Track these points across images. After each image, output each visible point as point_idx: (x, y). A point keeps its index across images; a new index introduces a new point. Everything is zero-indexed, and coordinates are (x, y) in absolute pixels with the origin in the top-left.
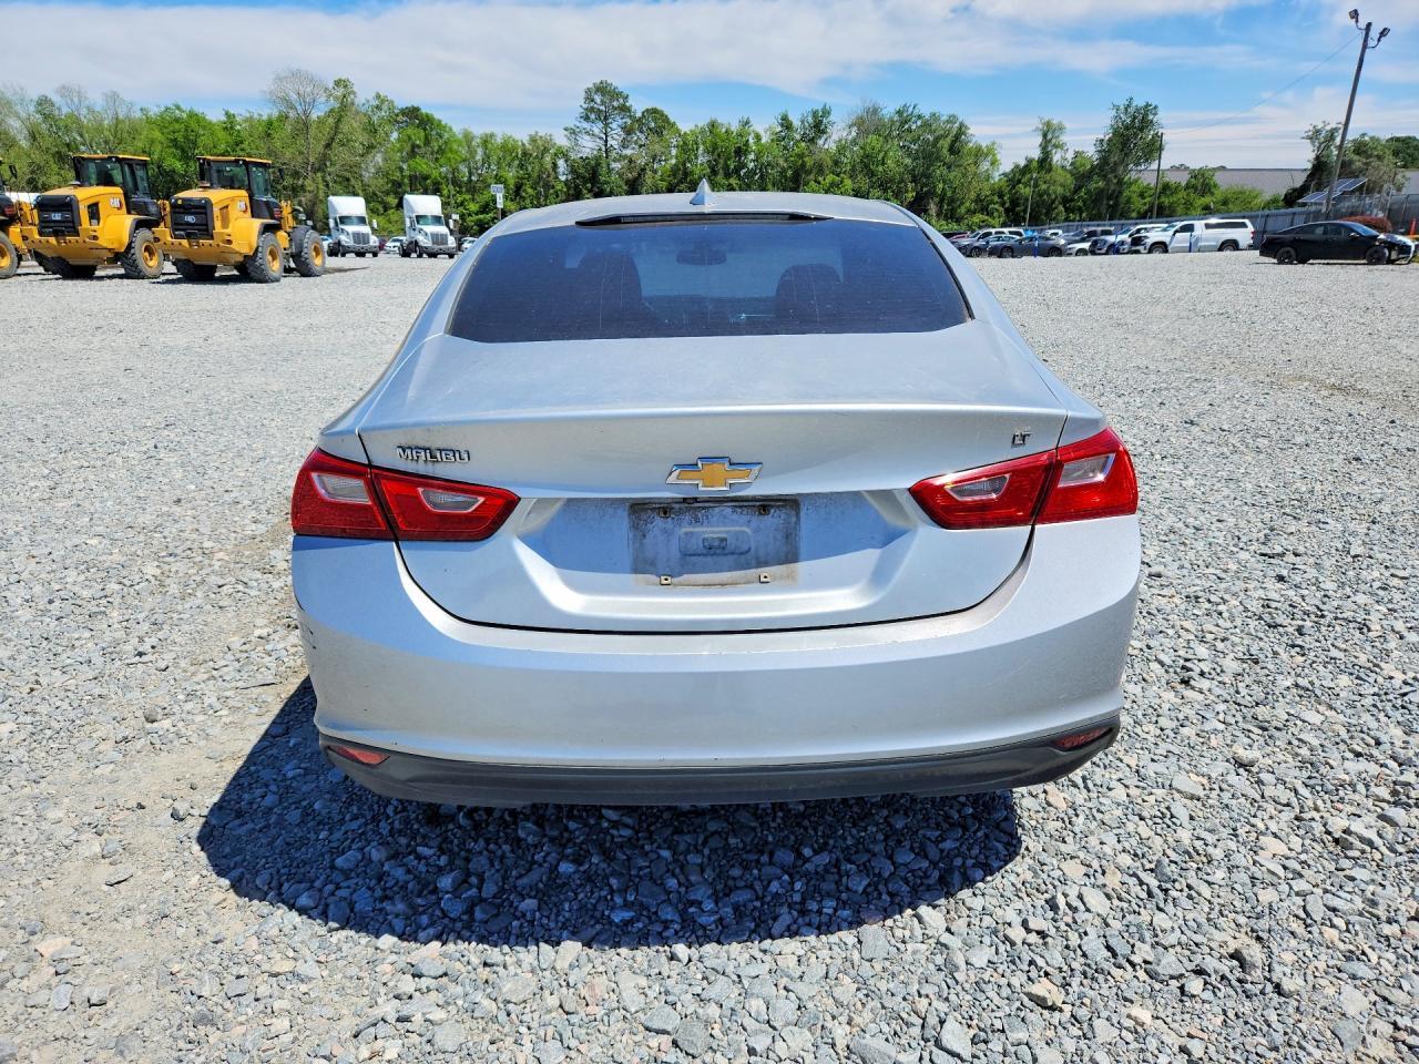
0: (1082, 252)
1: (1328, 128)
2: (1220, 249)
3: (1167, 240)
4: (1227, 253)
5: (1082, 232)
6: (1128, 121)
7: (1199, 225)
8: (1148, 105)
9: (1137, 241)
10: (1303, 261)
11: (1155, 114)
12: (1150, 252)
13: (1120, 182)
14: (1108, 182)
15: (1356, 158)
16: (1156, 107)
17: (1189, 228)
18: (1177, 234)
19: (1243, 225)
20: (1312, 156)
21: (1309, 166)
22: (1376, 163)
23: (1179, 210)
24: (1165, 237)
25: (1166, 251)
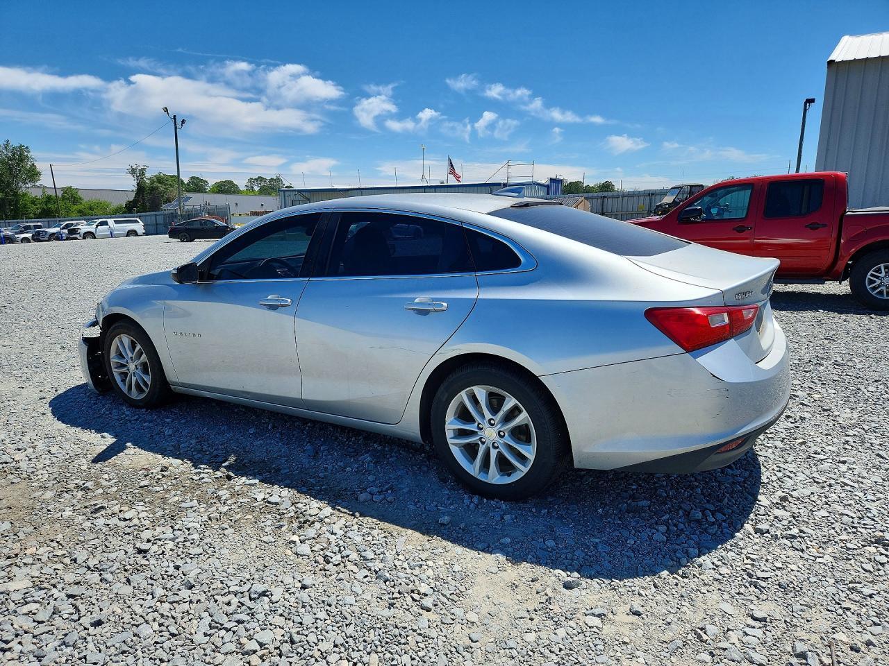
0: (26, 240)
1: (139, 168)
2: (127, 236)
3: (93, 230)
4: (132, 238)
5: (19, 226)
6: (10, 154)
7: (111, 221)
8: (21, 146)
9: (73, 232)
10: (192, 240)
11: (28, 152)
12: (84, 238)
13: (16, 194)
14: (7, 194)
15: (159, 185)
16: (27, 147)
17: (105, 223)
18: (99, 227)
19: (136, 222)
20: (135, 183)
21: (135, 189)
22: (171, 189)
23: (63, 212)
24: (92, 228)
25: (95, 238)
